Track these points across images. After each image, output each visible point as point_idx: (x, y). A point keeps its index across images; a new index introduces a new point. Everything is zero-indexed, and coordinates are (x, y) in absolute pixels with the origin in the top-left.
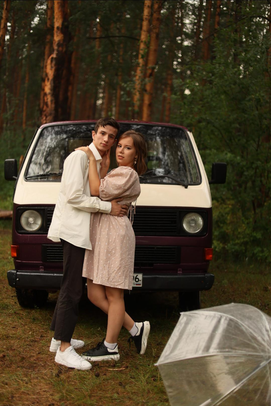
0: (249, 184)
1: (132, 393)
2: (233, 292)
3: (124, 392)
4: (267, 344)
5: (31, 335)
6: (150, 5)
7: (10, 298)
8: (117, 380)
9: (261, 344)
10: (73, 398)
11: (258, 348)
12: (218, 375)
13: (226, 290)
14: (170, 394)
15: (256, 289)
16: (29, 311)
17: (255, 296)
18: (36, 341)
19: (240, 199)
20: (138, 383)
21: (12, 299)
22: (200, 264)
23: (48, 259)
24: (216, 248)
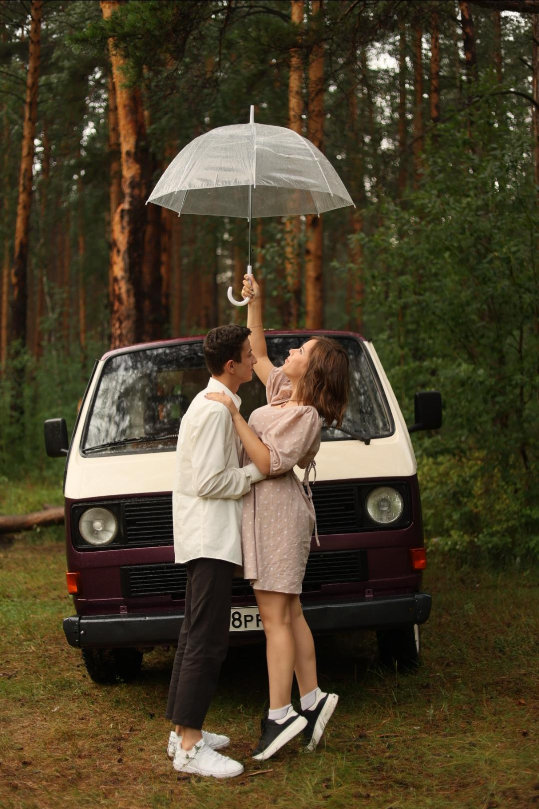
2: (486, 624)
5: (113, 728)
7: (75, 669)
13: (471, 622)
16: (109, 688)
18: (121, 739)
19: (494, 447)
20: (298, 793)
21: (78, 670)
22: (404, 578)
23: (133, 592)
24: (456, 544)
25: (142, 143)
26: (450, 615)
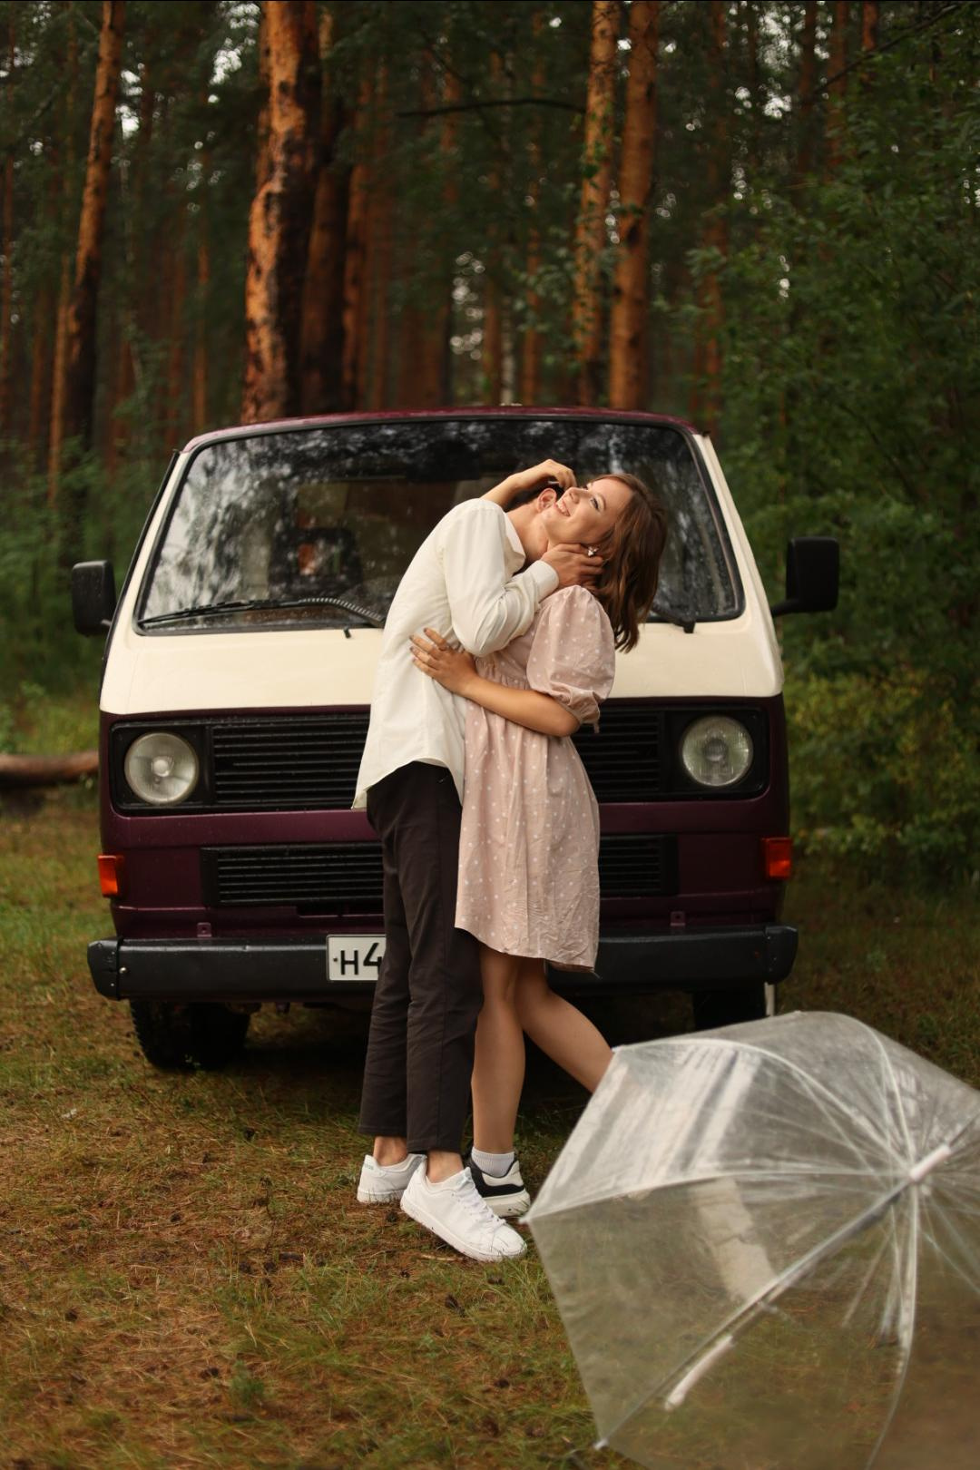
1: (487, 1330)
3: (459, 1328)
5: (171, 1155)
7: (121, 1040)
8: (440, 1292)
10: (283, 1349)
11: (858, 1155)
13: (878, 985)
16: (180, 1078)
18: (185, 1175)
20: (510, 1296)
21: (128, 1043)
22: (746, 892)
23: (224, 897)
24: (860, 840)
25: (311, 69)
26: (840, 972)
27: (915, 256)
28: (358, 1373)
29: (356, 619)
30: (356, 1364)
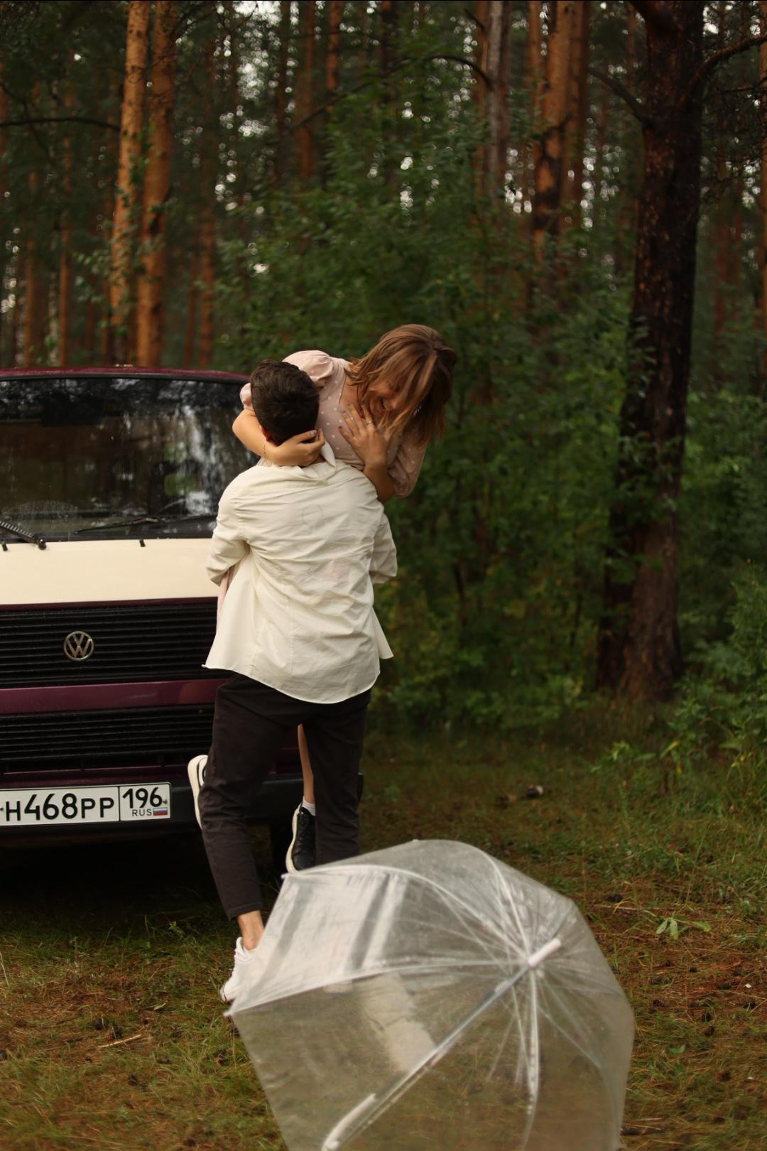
0: (443, 521)
1: (166, 1102)
2: (416, 816)
3: (145, 1101)
4: (509, 936)
6: (143, 29)
8: (122, 1072)
9: (494, 936)
10: (9, 1128)
11: (486, 949)
12: (388, 1025)
13: (396, 812)
14: (271, 1086)
15: (477, 805)
17: (475, 824)
19: (419, 563)
20: (179, 1073)
27: (394, 253)
28: (73, 1142)
29: (13, 537)
30: (70, 1136)
